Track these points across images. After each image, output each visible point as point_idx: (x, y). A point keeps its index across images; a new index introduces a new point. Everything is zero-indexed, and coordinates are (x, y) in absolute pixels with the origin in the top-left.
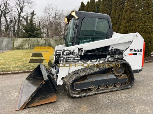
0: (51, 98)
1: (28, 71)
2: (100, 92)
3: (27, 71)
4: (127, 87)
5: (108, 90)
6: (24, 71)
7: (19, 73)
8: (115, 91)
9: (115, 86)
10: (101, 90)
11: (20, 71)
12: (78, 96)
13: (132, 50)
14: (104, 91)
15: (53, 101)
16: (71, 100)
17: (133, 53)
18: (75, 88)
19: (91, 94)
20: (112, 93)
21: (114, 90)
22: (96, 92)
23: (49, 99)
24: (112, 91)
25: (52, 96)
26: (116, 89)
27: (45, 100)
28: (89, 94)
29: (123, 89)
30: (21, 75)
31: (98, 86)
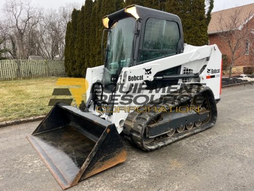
0: (119, 156)
2: (180, 137)
4: (209, 126)
5: (190, 133)
8: (197, 133)
9: (195, 126)
10: (180, 135)
11: (8, 122)
12: (153, 147)
13: (209, 70)
14: (185, 135)
15: (121, 161)
16: (145, 156)
17: (211, 74)
18: (147, 136)
19: (170, 141)
20: (194, 136)
21: (196, 131)
22: (176, 139)
23: (116, 158)
24: (195, 134)
25: (120, 152)
26: (198, 130)
27: (111, 160)
28: (167, 143)
29: (206, 129)
30: (13, 128)
31: (176, 129)
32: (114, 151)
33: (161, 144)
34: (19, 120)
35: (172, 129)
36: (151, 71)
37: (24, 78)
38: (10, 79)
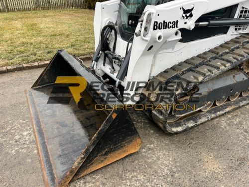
0: (130, 145)
1: (28, 65)
2: (218, 113)
3: (25, 65)
5: (233, 107)
6: (18, 66)
7: (8, 71)
9: (241, 96)
11: (9, 68)
12: (180, 129)
14: (227, 110)
19: (203, 120)
21: (241, 104)
22: (213, 116)
23: (125, 149)
24: (240, 107)
26: (244, 103)
27: (117, 152)
28: (199, 122)
32: (123, 140)
33: (191, 124)
34: (21, 66)
35: (209, 102)
36: (192, 12)
37: (43, 9)
38: (29, 10)
